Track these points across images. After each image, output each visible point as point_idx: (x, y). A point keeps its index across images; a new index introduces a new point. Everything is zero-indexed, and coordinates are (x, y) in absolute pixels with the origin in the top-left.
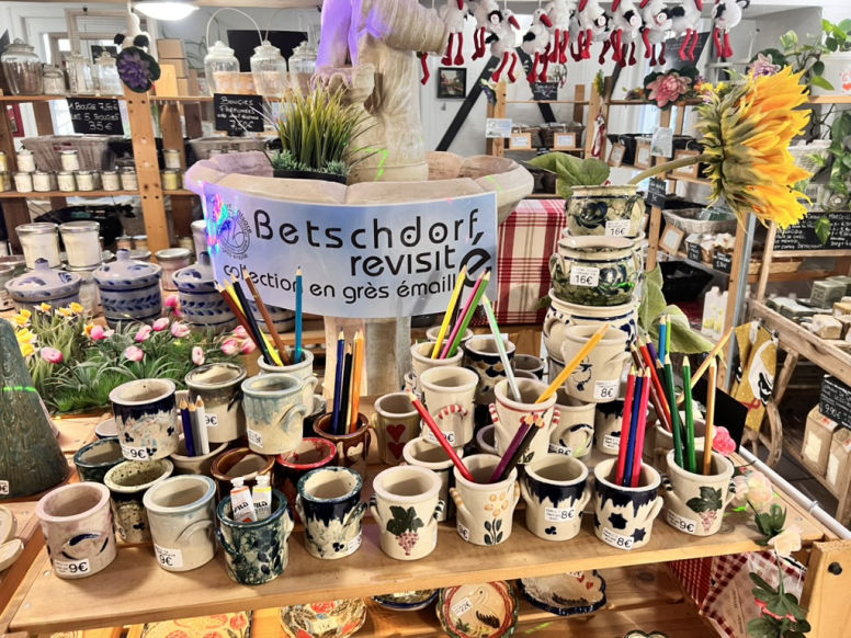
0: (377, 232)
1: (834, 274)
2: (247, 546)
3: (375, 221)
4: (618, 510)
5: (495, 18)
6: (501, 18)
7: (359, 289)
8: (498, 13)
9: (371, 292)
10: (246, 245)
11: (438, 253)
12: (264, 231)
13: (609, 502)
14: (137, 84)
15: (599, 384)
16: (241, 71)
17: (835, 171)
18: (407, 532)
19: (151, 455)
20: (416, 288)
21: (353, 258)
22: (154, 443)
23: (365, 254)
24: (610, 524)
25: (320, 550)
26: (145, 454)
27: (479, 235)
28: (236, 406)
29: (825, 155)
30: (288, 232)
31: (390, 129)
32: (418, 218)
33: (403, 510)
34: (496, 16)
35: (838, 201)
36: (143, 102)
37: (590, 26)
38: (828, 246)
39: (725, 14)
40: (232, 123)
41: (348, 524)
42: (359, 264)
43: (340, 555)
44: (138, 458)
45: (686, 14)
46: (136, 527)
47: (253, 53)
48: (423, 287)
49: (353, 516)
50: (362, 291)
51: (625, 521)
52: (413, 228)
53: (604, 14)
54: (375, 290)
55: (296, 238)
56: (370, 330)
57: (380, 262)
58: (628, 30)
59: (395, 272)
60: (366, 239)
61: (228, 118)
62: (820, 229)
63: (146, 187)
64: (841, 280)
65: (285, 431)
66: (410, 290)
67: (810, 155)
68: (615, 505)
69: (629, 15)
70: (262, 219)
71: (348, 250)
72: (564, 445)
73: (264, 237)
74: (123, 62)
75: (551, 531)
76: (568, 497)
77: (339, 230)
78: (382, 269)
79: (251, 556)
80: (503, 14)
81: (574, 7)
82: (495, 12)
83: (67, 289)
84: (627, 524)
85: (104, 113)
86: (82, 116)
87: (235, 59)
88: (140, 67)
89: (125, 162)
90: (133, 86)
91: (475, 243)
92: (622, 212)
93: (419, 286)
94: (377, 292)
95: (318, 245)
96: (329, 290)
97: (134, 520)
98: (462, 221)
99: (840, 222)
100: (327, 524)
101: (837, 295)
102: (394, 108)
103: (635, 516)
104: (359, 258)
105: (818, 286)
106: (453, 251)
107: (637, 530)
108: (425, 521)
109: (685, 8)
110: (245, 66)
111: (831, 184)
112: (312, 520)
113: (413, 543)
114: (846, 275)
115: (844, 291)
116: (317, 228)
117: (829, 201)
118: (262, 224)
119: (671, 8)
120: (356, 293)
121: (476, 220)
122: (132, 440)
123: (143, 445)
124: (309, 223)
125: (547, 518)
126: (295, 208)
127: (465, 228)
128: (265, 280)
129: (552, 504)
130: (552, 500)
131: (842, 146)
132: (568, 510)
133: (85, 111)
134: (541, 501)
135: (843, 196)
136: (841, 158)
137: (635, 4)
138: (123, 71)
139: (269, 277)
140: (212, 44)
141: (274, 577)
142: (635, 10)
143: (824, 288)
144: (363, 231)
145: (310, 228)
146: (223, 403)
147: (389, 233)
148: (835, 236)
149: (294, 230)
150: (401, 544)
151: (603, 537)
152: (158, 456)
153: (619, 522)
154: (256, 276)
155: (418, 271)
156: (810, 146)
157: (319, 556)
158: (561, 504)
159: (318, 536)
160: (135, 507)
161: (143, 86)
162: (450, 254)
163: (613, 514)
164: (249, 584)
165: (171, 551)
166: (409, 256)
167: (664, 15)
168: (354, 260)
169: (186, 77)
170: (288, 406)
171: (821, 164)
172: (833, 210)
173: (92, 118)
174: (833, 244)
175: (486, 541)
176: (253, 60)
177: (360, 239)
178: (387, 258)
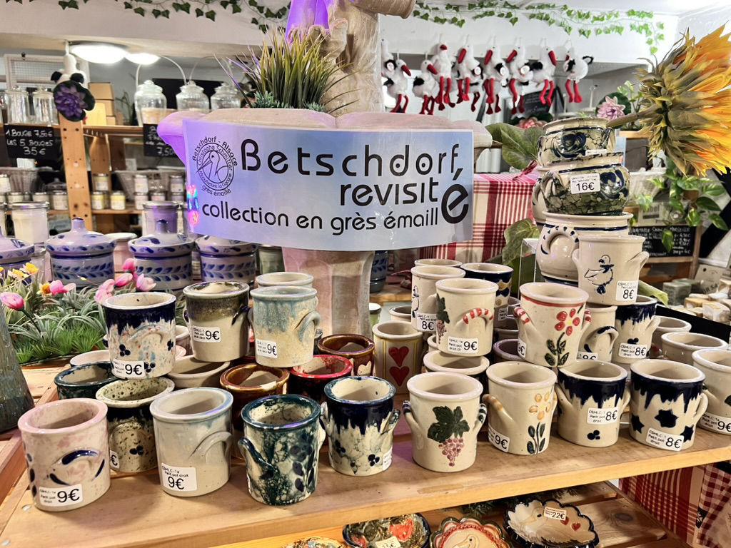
0: (368, 159)
1: (678, 277)
2: (283, 453)
3: (367, 147)
4: (667, 406)
5: (390, 66)
6: (396, 66)
7: (347, 219)
8: (394, 62)
9: (358, 223)
10: (230, 179)
11: (423, 184)
12: (251, 161)
13: (657, 398)
14: (72, 114)
15: (622, 284)
16: (168, 107)
17: (672, 192)
18: (453, 437)
19: (148, 371)
20: (402, 219)
21: (342, 186)
22: (153, 358)
23: (354, 182)
24: (658, 423)
25: (353, 465)
26: (142, 369)
27: (460, 170)
28: (241, 318)
29: (662, 180)
30: (277, 162)
31: (360, 83)
32: (407, 147)
33: (449, 410)
34: (391, 64)
35: (676, 216)
36: (77, 130)
37: (468, 75)
38: (671, 254)
39: (575, 68)
40: (159, 150)
41: (386, 431)
42: (349, 193)
43: (375, 470)
44: (134, 375)
45: (544, 67)
46: (133, 452)
47: (179, 91)
48: (408, 219)
49: (390, 422)
50: (350, 222)
51: (675, 418)
52: (401, 157)
53: (479, 66)
54: (363, 221)
55: (286, 167)
56: (337, 283)
57: (369, 190)
58: (498, 79)
59: (383, 202)
60: (357, 166)
61: (156, 146)
62: (666, 240)
63: (76, 206)
64: (685, 281)
65: (300, 340)
66: (396, 222)
67: (651, 179)
68: (663, 401)
69: (499, 67)
70: (250, 148)
71: (339, 178)
72: (589, 351)
73: (250, 168)
74: (60, 94)
75: (594, 435)
76: (613, 396)
77: (331, 156)
78: (371, 198)
79: (286, 467)
80: (397, 63)
81: (454, 60)
82: (390, 61)
83: (20, 253)
84: (677, 420)
85: (39, 139)
86: (18, 142)
87: (163, 97)
88: (76, 98)
89: (55, 186)
90: (68, 114)
91: (455, 179)
92: (599, 142)
93: (405, 218)
94: (365, 223)
95: (307, 173)
96: (317, 221)
97: (132, 443)
98: (445, 155)
99: (679, 233)
100: (363, 432)
101: (684, 293)
102: (364, 66)
103: (685, 411)
104: (349, 186)
105: (667, 287)
106: (437, 184)
107: (686, 428)
108: (471, 425)
109: (542, 63)
110: (172, 104)
111: (670, 203)
112: (346, 428)
113: (459, 451)
114: (687, 277)
115: (689, 290)
116: (308, 155)
117: (669, 216)
118: (249, 154)
119: (531, 63)
120: (344, 223)
121: (456, 155)
122: (128, 353)
123: (140, 359)
124: (300, 150)
125: (590, 420)
126: (286, 133)
127: (447, 161)
128: (248, 216)
129: (597, 404)
130: (596, 401)
131: (675, 173)
132: (612, 410)
133: (21, 137)
134: (583, 403)
135: (680, 213)
136: (676, 182)
137: (504, 59)
138: (59, 102)
139: (253, 212)
140: (141, 82)
141: (307, 495)
142: (504, 63)
143: (673, 288)
144: (355, 157)
145: (301, 155)
146: (228, 315)
147: (380, 160)
148: (675, 245)
149: (284, 158)
150: (444, 453)
151: (649, 440)
152: (156, 373)
153: (667, 419)
154: (238, 212)
155: (405, 202)
156: (649, 173)
157: (351, 473)
158: (605, 404)
159: (352, 446)
160: (136, 425)
161: (78, 115)
162: (433, 187)
163: (661, 412)
164: (281, 504)
165: (183, 471)
166: (397, 186)
167: (528, 68)
168: (344, 188)
169: (114, 116)
170: (304, 312)
171: (660, 187)
172: (673, 224)
173: (27, 144)
174: (675, 252)
175: (529, 450)
176: (178, 97)
177: (351, 166)
178: (376, 187)
